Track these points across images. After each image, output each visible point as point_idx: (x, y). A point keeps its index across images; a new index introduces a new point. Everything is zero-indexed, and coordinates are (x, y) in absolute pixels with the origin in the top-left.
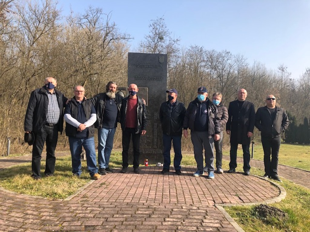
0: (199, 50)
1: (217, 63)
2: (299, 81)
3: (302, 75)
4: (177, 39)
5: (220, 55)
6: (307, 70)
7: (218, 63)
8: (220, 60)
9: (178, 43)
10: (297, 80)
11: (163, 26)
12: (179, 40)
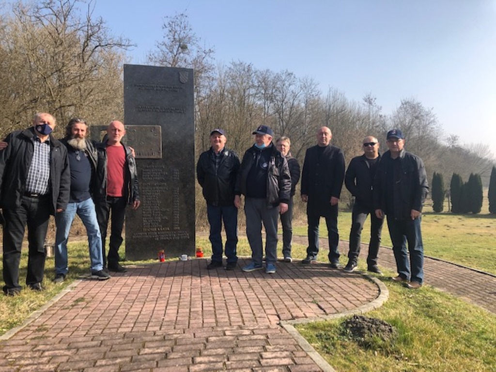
0: (246, 70)
1: (274, 91)
2: (392, 118)
3: (396, 111)
4: (210, 50)
5: (278, 78)
6: (402, 103)
7: (276, 90)
8: (278, 86)
9: (211, 57)
10: (389, 117)
11: (186, 28)
12: (213, 51)
